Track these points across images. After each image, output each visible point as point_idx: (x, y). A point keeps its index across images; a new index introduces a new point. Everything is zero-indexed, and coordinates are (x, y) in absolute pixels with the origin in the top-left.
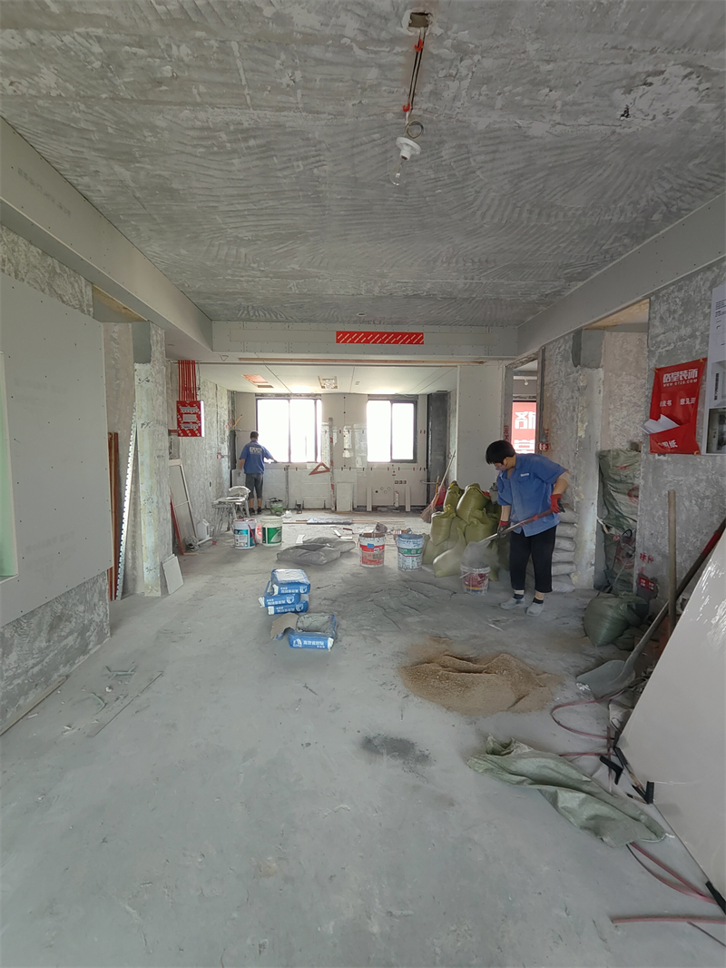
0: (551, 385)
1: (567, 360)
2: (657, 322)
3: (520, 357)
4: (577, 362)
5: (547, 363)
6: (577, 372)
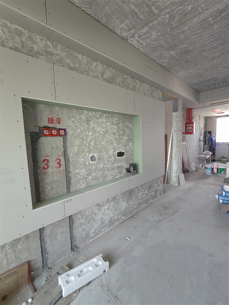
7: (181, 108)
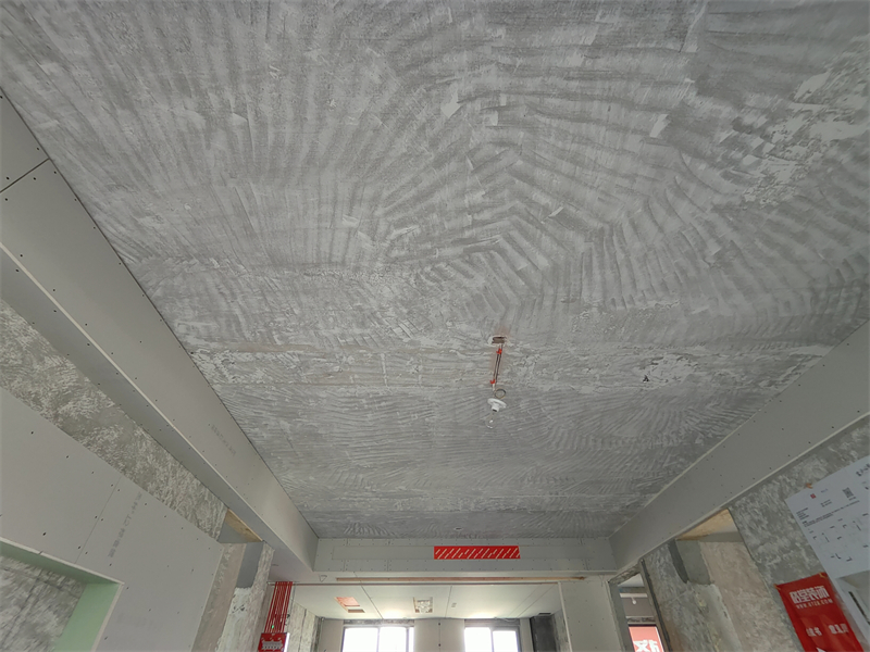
0: (666, 606)
1: (674, 576)
2: (748, 532)
3: (620, 571)
4: (685, 578)
5: (652, 577)
6: (690, 589)
7: (265, 575)
